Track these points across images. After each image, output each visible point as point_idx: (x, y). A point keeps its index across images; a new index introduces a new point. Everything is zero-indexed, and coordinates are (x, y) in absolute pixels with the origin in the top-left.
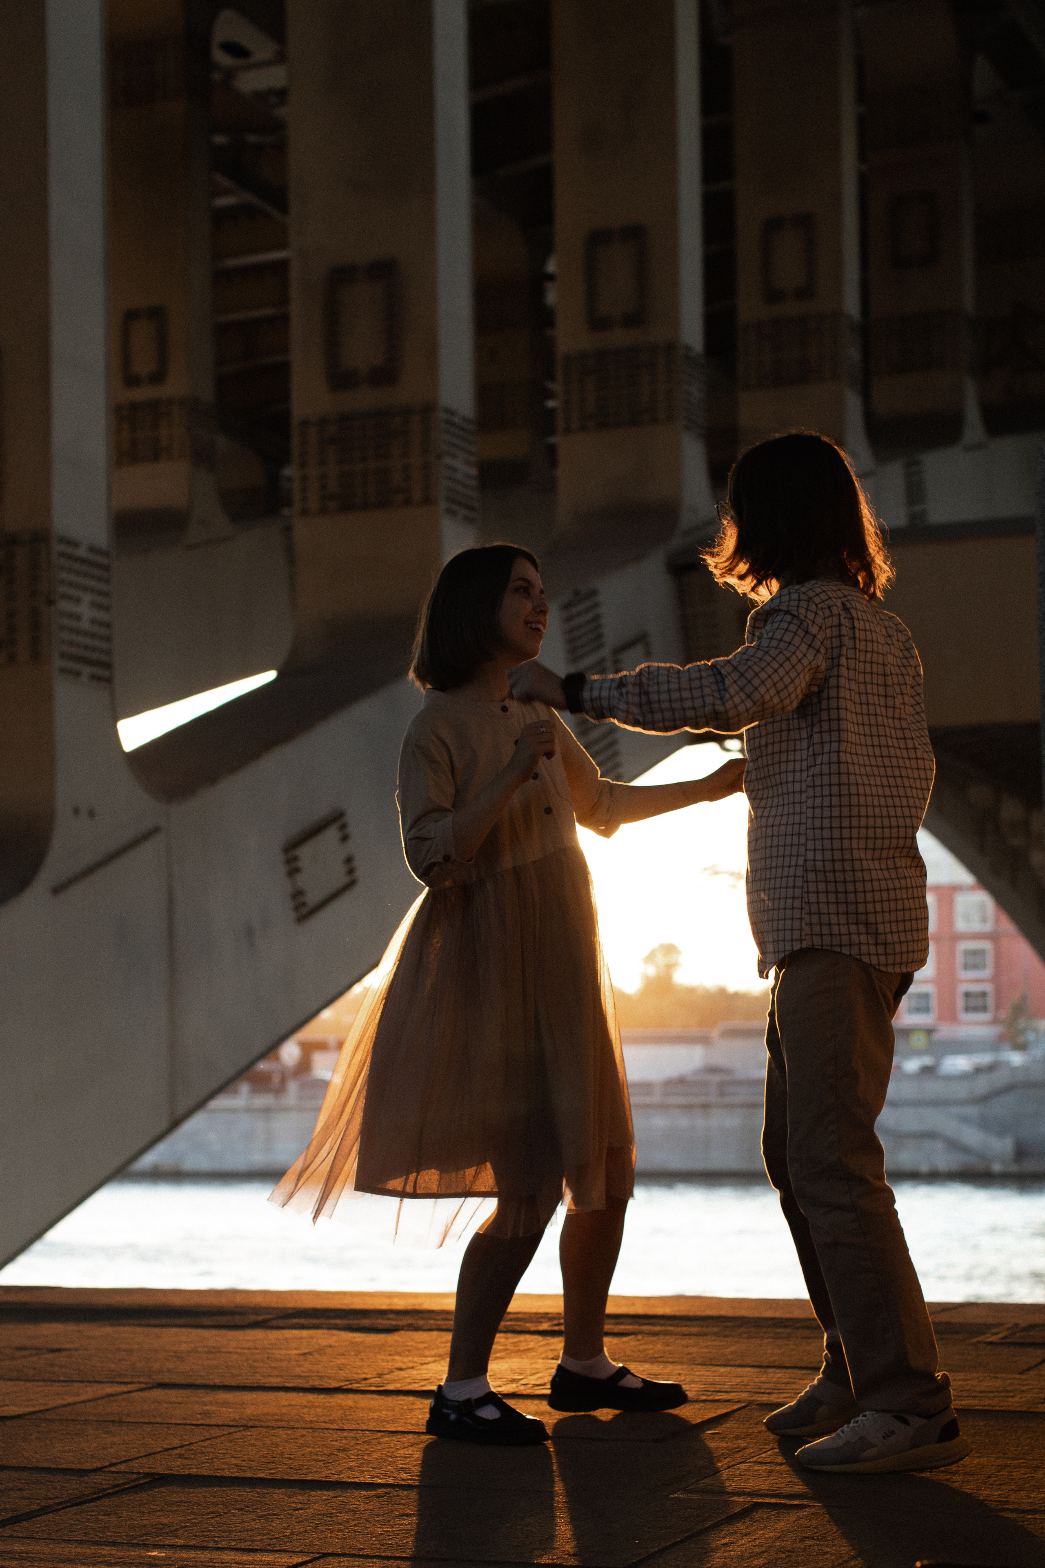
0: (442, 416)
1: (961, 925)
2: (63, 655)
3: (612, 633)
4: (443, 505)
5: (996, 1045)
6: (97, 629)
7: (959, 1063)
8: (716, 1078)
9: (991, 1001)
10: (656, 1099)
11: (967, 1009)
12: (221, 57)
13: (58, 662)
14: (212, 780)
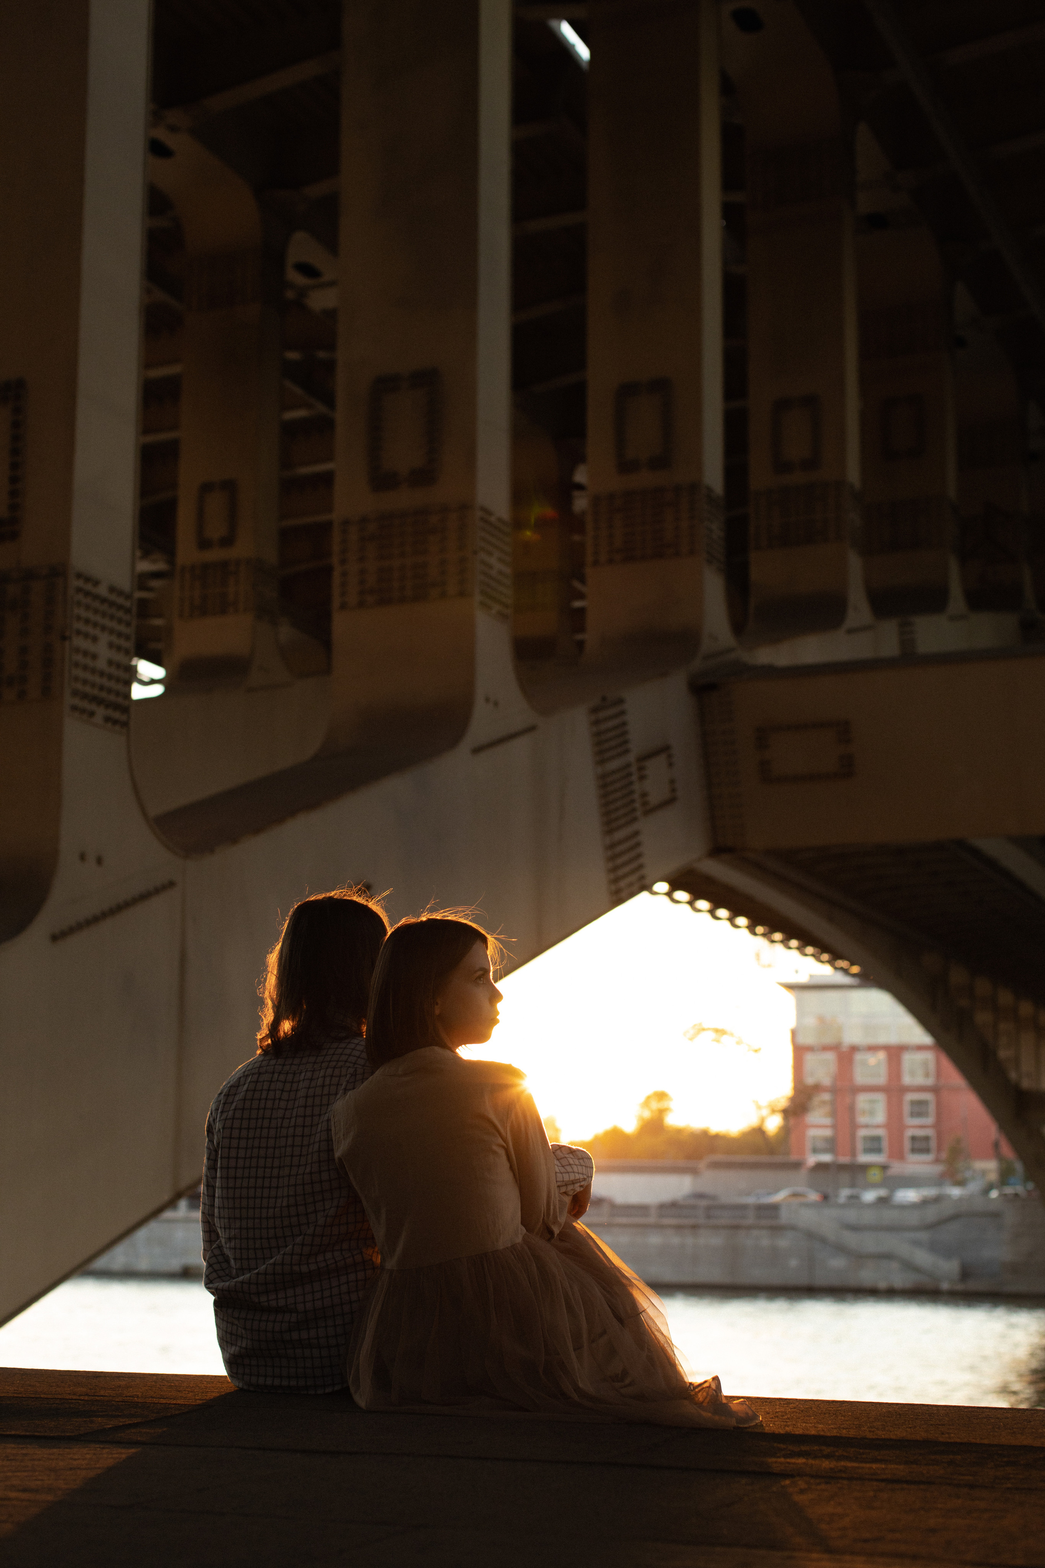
0: (479, 514)
1: (907, 1080)
2: (75, 693)
3: (638, 741)
4: (478, 597)
5: (939, 1181)
6: (113, 671)
7: (909, 1195)
8: (704, 1203)
9: (933, 1144)
10: (652, 1220)
11: (914, 1150)
12: (295, 277)
13: (69, 700)
14: (234, 839)
